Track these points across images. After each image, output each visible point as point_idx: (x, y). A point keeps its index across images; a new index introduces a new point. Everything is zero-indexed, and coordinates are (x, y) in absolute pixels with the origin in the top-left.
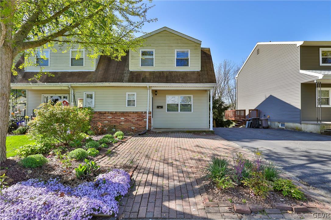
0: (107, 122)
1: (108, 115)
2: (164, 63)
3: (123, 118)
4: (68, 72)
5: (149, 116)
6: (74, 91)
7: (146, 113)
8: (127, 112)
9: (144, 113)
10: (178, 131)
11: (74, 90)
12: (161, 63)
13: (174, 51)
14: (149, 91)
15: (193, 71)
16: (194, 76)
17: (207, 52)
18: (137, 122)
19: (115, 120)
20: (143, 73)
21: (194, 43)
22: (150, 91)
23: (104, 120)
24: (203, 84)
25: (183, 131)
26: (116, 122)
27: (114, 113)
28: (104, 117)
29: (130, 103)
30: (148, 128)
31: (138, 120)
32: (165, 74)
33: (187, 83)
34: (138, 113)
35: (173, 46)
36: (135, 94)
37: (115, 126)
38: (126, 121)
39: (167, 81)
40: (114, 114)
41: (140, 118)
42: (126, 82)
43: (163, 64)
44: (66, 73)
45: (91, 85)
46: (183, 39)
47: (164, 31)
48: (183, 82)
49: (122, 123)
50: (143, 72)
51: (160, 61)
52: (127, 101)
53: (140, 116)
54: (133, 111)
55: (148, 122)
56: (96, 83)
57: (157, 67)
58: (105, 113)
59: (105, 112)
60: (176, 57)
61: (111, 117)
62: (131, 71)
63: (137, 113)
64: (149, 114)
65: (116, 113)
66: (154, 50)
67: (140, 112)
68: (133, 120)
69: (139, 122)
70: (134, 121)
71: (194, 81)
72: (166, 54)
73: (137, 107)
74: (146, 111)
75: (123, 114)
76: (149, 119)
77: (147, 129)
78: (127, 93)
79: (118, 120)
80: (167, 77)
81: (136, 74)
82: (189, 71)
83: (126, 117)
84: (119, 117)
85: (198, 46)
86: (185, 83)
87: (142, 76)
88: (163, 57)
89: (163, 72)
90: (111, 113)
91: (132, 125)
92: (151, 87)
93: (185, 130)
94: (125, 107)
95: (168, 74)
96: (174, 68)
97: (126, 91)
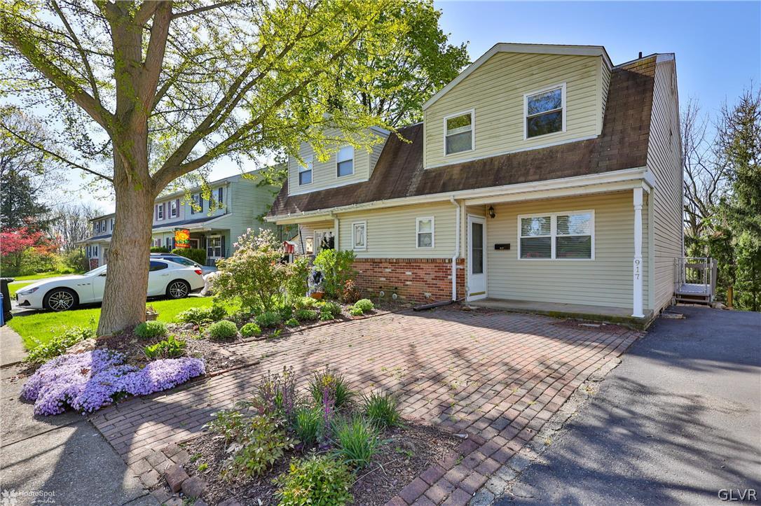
0: (384, 279)
1: (385, 265)
2: (496, 137)
3: (410, 273)
4: (333, 189)
5: (457, 269)
6: (339, 222)
7: (450, 261)
8: (416, 260)
9: (447, 261)
10: (528, 310)
11: (339, 220)
12: (490, 138)
13: (521, 98)
14: (458, 210)
15: (574, 141)
16: (574, 157)
17: (641, 72)
18: (435, 282)
19: (397, 276)
20: (449, 170)
21: (578, 59)
22: (460, 211)
23: (380, 275)
24: (595, 176)
25: (540, 312)
26: (399, 280)
27: (395, 261)
28: (380, 270)
29: (423, 240)
30: (457, 297)
31: (436, 278)
32: (496, 163)
33: (546, 179)
34: (436, 263)
35: (518, 86)
36: (433, 218)
37: (396, 288)
38: (416, 278)
39: (497, 182)
40: (395, 263)
41: (440, 274)
42: (411, 196)
43: (495, 139)
44: (331, 191)
45: (358, 209)
46: (548, 59)
47: (495, 57)
48: (537, 177)
49: (408, 283)
50: (448, 167)
51: (487, 133)
52: (417, 236)
53: (440, 270)
54: (426, 257)
55: (457, 283)
56: (364, 204)
57: (480, 150)
58: (381, 263)
59: (381, 259)
60: (526, 114)
61: (390, 270)
62: (426, 170)
63: (433, 261)
64: (457, 264)
65: (398, 261)
66: (472, 111)
67: (440, 259)
68: (427, 278)
69: (439, 283)
70: (429, 278)
71: (570, 171)
72: (502, 112)
73: (437, 249)
74: (450, 257)
75: (410, 263)
76: (457, 275)
77: (454, 299)
78: (418, 219)
79: (402, 277)
80: (499, 170)
81: (434, 174)
82: (563, 143)
83: (415, 271)
84: (402, 271)
85: (591, 64)
86: (540, 180)
87: (445, 178)
88: (494, 123)
89: (492, 159)
90: (390, 262)
91: (426, 287)
92: (464, 200)
93: (546, 309)
94: (414, 249)
95: (504, 162)
96: (523, 143)
97: (417, 215)
